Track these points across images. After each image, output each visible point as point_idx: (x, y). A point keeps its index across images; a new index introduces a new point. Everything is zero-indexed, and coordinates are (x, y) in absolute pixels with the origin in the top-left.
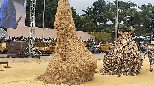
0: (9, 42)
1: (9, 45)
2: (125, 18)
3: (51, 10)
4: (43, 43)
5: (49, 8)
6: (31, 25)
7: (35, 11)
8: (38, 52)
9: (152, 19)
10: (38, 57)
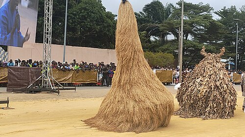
0: (11, 68)
1: (10, 73)
2: (195, 30)
3: (78, 16)
4: (65, 70)
5: (73, 14)
6: (45, 41)
7: (51, 18)
8: (56, 85)
9: (238, 32)
10: (57, 92)
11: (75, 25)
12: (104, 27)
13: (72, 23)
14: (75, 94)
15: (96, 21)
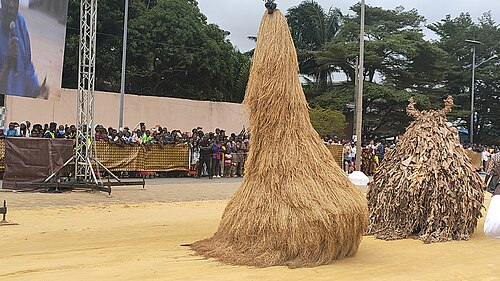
0: (10, 140)
1: (9, 150)
2: (388, 63)
3: (149, 35)
4: (122, 145)
5: (140, 30)
6: (81, 85)
7: (93, 38)
8: (105, 174)
9: (474, 66)
10: (105, 190)
11: (143, 53)
12: (204, 56)
13: (136, 49)
14: (143, 195)
15: (186, 43)
